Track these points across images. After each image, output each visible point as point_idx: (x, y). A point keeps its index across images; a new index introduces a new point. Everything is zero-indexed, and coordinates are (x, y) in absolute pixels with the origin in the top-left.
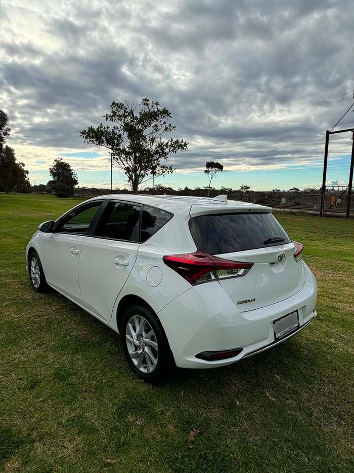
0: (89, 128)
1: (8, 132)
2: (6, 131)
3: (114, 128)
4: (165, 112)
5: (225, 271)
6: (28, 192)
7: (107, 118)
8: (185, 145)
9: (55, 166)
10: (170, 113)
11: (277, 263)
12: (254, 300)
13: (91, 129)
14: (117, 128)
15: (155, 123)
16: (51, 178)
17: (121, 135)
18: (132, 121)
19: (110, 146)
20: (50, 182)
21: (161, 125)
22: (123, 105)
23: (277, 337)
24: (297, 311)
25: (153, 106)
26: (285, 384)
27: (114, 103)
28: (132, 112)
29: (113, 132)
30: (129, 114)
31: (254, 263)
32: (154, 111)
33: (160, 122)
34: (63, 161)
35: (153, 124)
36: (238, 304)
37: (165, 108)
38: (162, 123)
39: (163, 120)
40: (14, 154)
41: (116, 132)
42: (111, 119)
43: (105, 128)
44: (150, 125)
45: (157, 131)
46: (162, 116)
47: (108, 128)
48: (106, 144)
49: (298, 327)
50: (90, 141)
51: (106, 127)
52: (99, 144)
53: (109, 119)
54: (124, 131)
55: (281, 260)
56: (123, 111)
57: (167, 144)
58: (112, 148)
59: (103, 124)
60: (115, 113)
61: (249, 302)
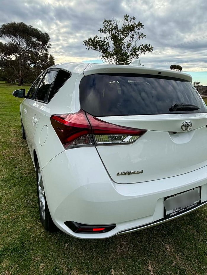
0: (89, 39)
1: (50, 46)
2: (49, 46)
3: (105, 38)
4: (140, 25)
5: (106, 137)
7: (101, 32)
8: (152, 48)
10: (143, 25)
11: (179, 133)
12: (142, 172)
13: (90, 40)
14: (107, 38)
15: (132, 33)
17: (108, 43)
18: (116, 33)
19: (102, 51)
21: (136, 35)
22: (111, 22)
23: (167, 214)
24: (200, 187)
25: (131, 21)
26: (175, 258)
27: (105, 21)
28: (117, 26)
29: (104, 41)
30: (115, 27)
31: (146, 131)
32: (132, 25)
33: (136, 32)
35: (130, 35)
36: (118, 174)
37: (140, 22)
38: (137, 33)
39: (138, 31)
40: (54, 60)
41: (105, 40)
42: (103, 33)
44: (129, 35)
45: (133, 39)
46: (137, 28)
47: (100, 38)
48: (99, 49)
49: (200, 203)
50: (90, 48)
51: (99, 37)
52: (95, 49)
53: (102, 32)
54: (111, 40)
55: (186, 130)
56: (111, 26)
57: (139, 48)
58: (103, 52)
59: (97, 36)
60: (106, 28)
61: (134, 173)
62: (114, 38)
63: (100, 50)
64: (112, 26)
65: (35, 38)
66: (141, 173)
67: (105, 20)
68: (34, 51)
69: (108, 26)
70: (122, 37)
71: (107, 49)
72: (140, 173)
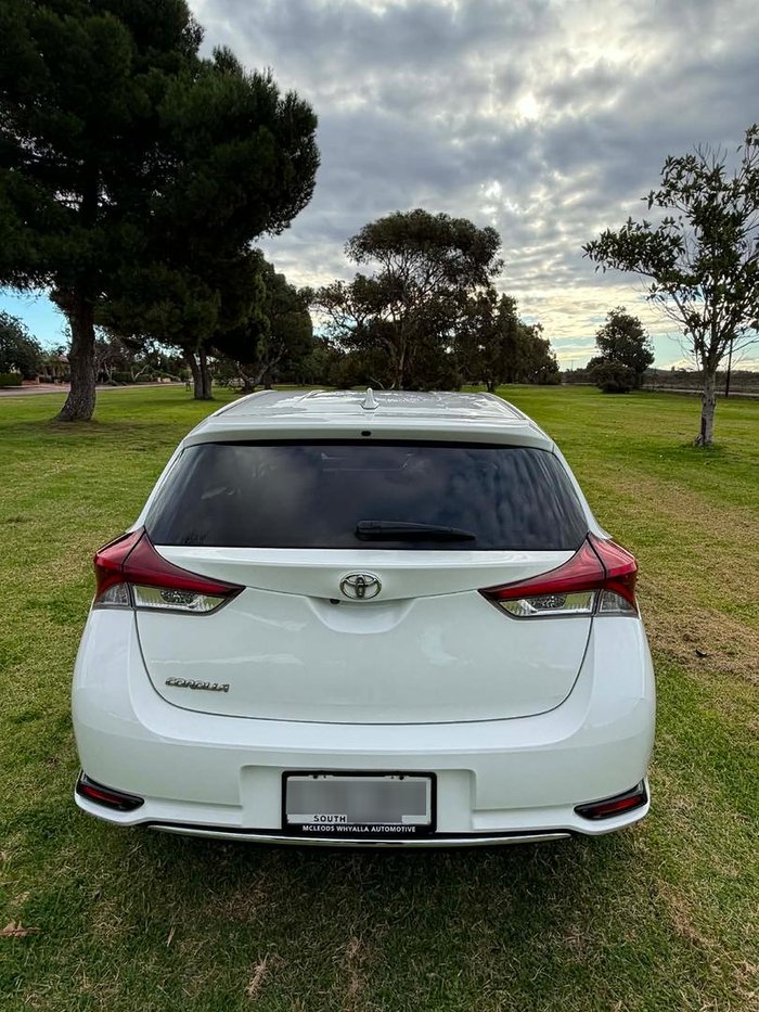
0: (603, 235)
1: (499, 267)
2: (496, 266)
3: (666, 222)
6: (550, 383)
7: (651, 202)
9: (608, 326)
12: (225, 689)
13: (608, 237)
14: (672, 222)
16: (598, 353)
17: (679, 238)
18: (712, 197)
19: (653, 270)
20: (596, 361)
22: (693, 161)
23: (290, 821)
24: (434, 776)
27: (670, 162)
28: (716, 172)
29: (659, 235)
30: (709, 179)
31: (243, 588)
34: (627, 313)
36: (168, 683)
40: (515, 309)
41: (666, 231)
43: (639, 228)
47: (646, 226)
48: (641, 266)
50: (610, 264)
51: (642, 224)
52: (628, 268)
53: (657, 203)
55: (360, 596)
56: (693, 176)
58: (655, 275)
59: (633, 221)
60: (673, 186)
61: (205, 688)
62: (706, 217)
63: (647, 267)
64: (700, 175)
65: (455, 250)
66: (223, 692)
67: (670, 160)
68: (452, 288)
69: (680, 177)
70: (740, 207)
71: (671, 262)
72: (220, 689)
